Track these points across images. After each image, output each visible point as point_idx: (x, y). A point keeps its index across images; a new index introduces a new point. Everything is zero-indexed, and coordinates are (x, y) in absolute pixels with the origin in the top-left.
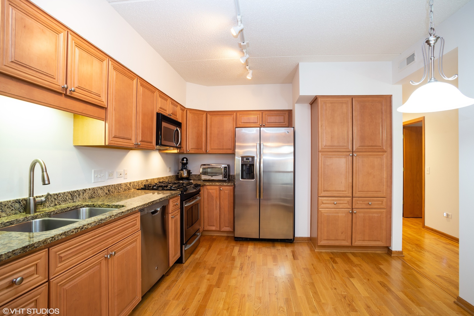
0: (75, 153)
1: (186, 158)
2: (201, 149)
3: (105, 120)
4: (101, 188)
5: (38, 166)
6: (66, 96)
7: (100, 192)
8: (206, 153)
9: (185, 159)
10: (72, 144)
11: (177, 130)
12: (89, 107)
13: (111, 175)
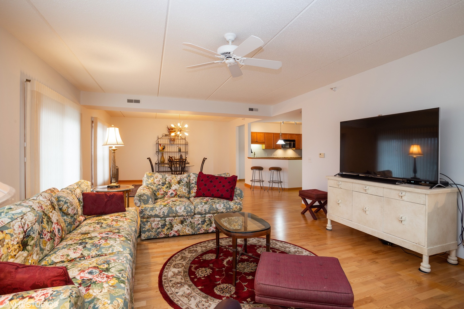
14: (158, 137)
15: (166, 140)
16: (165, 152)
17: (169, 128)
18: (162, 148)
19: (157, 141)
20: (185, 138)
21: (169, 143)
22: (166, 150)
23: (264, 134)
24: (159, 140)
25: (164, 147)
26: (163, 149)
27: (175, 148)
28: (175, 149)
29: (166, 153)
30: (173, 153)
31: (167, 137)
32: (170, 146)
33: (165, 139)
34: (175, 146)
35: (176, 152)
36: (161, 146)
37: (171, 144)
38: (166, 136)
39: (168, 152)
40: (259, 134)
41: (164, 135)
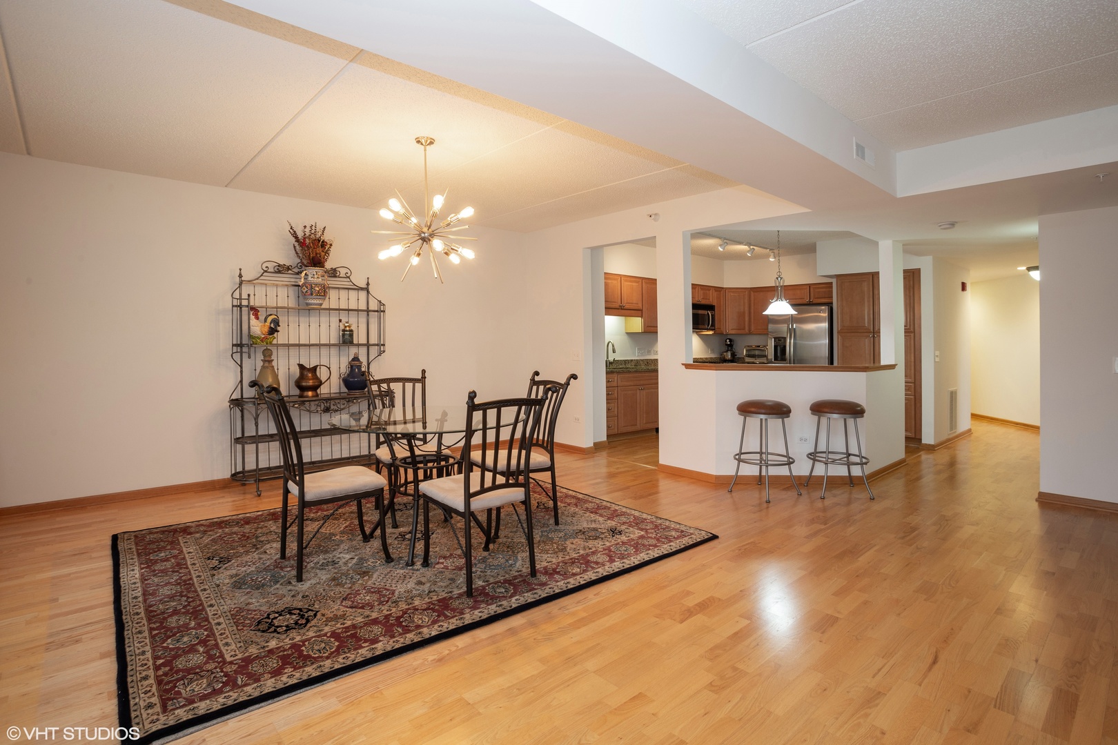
0: (626, 337)
1: (729, 339)
2: (744, 329)
3: (642, 317)
4: (642, 360)
5: (610, 345)
6: (621, 309)
7: (641, 362)
8: (750, 333)
9: (728, 341)
10: (624, 332)
11: (708, 314)
12: (633, 311)
13: (649, 352)
14: (240, 276)
15: (283, 292)
16: (278, 345)
17: (300, 235)
18: (266, 330)
19: (237, 295)
20: (368, 284)
21: (292, 303)
22: (281, 338)
23: (641, 282)
24: (246, 290)
25: (276, 322)
26: (273, 331)
27: (324, 326)
28: (323, 329)
29: (282, 352)
30: (314, 351)
31: (286, 278)
32: (302, 319)
33: (277, 286)
34: (324, 319)
35: (329, 345)
36: (257, 318)
37: (305, 309)
38: (279, 272)
39: (289, 346)
40: (626, 281)
41: (271, 266)
